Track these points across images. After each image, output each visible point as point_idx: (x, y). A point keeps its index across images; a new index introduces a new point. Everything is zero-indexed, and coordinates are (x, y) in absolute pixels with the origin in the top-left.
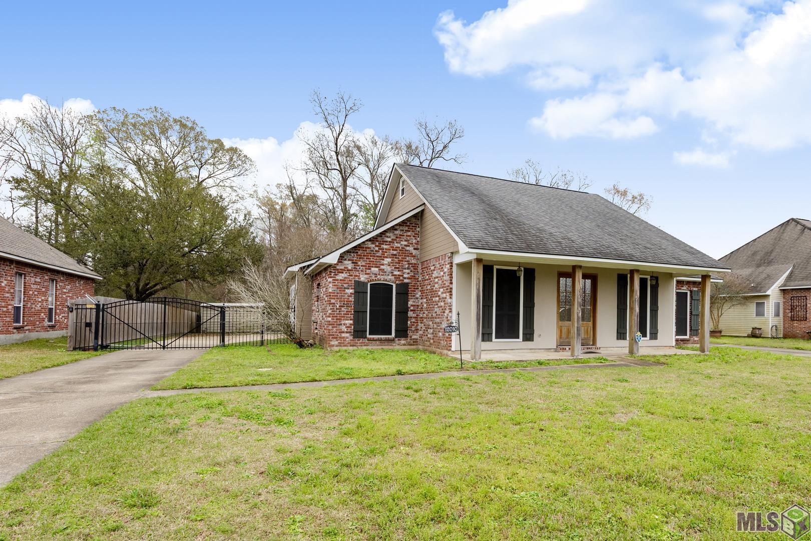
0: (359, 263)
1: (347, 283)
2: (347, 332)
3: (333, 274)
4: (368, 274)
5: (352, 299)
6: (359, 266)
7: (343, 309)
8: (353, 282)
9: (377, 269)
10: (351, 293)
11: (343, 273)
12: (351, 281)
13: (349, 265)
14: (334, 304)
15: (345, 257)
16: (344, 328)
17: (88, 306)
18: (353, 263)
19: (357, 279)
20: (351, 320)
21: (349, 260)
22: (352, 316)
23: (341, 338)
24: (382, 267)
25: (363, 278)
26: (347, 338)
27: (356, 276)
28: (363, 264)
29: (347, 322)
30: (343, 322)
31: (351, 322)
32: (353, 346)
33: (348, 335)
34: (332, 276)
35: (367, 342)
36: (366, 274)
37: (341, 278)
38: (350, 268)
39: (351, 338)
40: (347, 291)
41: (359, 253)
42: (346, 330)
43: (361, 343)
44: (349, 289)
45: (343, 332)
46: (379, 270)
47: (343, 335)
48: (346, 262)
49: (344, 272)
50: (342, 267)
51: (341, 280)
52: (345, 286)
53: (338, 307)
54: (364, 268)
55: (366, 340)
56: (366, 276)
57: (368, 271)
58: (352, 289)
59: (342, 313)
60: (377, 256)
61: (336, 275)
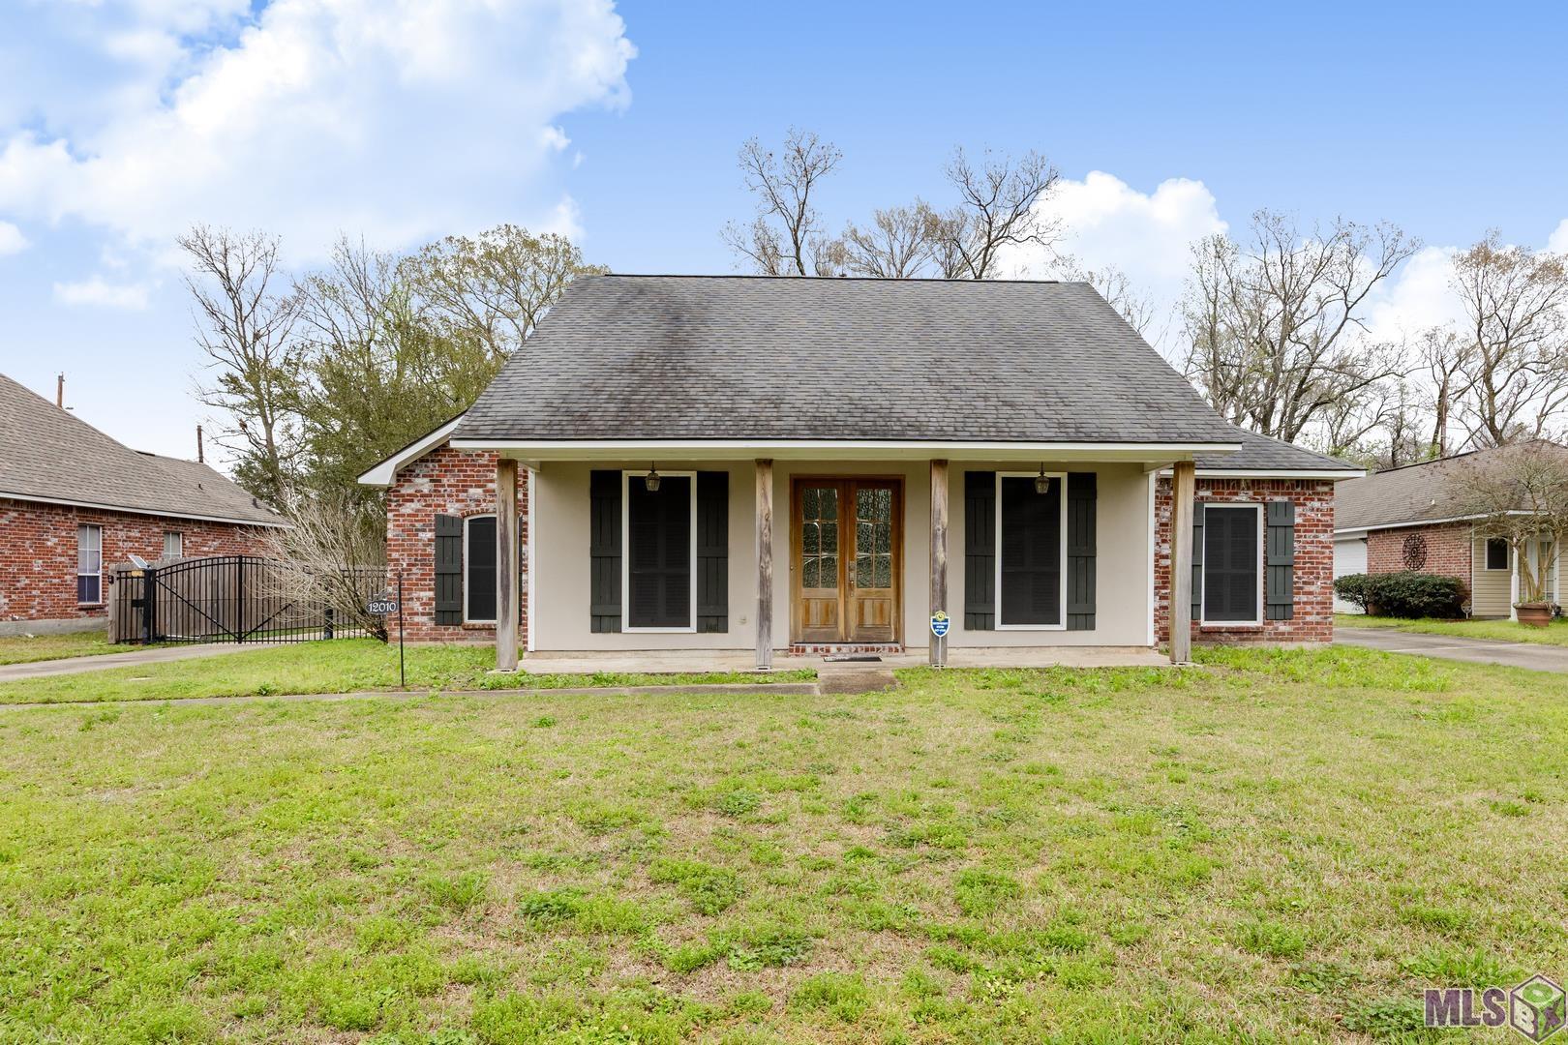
0: (445, 481)
1: (421, 521)
2: (423, 614)
3: (393, 504)
4: (463, 501)
5: (431, 550)
6: (443, 486)
7: (414, 570)
8: (433, 518)
9: (480, 491)
10: (429, 540)
11: (412, 501)
12: (429, 515)
13: (424, 485)
14: (398, 560)
15: (417, 471)
16: (417, 606)
17: (134, 574)
18: (431, 481)
19: (440, 511)
20: (430, 590)
21: (424, 476)
22: (433, 583)
23: (411, 624)
24: (490, 486)
25: (452, 509)
26: (424, 624)
27: (439, 506)
28: (453, 481)
29: (422, 594)
30: (414, 595)
31: (431, 594)
32: (436, 639)
33: (425, 619)
34: (393, 507)
35: (463, 632)
36: (458, 501)
37: (410, 512)
38: (426, 491)
39: (432, 624)
40: (421, 535)
41: (444, 462)
42: (420, 609)
43: (452, 634)
44: (424, 531)
45: (417, 614)
46: (485, 491)
47: (417, 619)
48: (418, 481)
49: (416, 499)
50: (411, 491)
51: (409, 515)
52: (418, 525)
53: (405, 566)
54: (454, 489)
55: (460, 628)
56: (458, 505)
57: (462, 496)
58: (430, 531)
59: (414, 577)
60: (480, 466)
61: (400, 505)
